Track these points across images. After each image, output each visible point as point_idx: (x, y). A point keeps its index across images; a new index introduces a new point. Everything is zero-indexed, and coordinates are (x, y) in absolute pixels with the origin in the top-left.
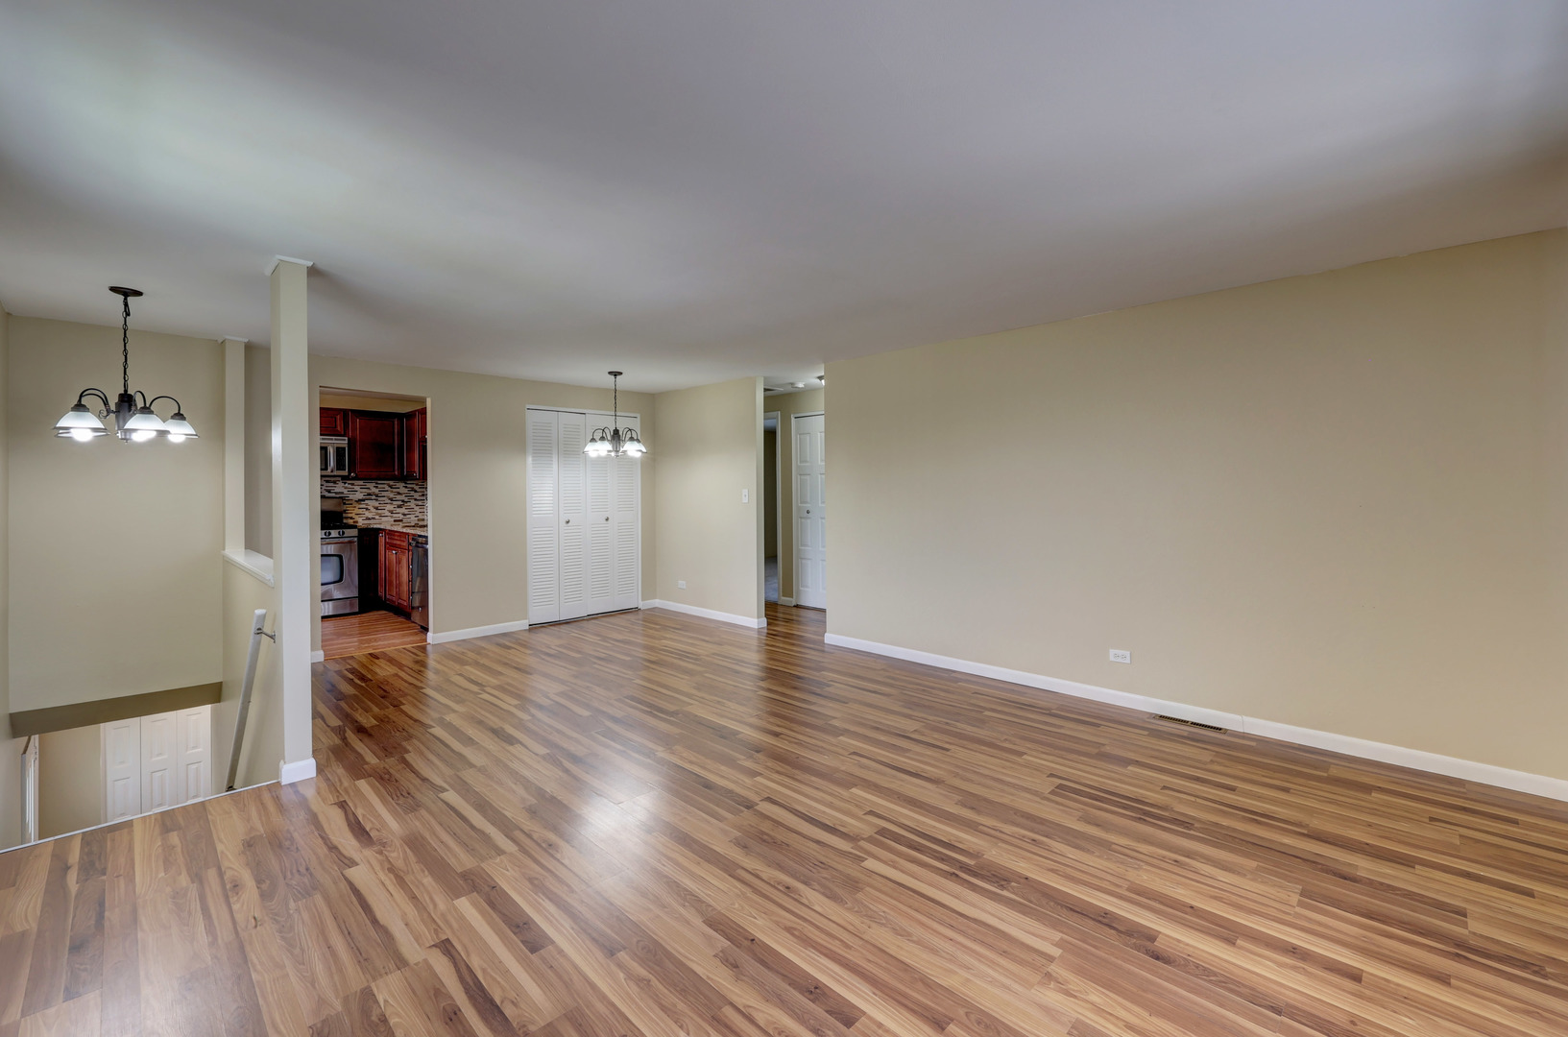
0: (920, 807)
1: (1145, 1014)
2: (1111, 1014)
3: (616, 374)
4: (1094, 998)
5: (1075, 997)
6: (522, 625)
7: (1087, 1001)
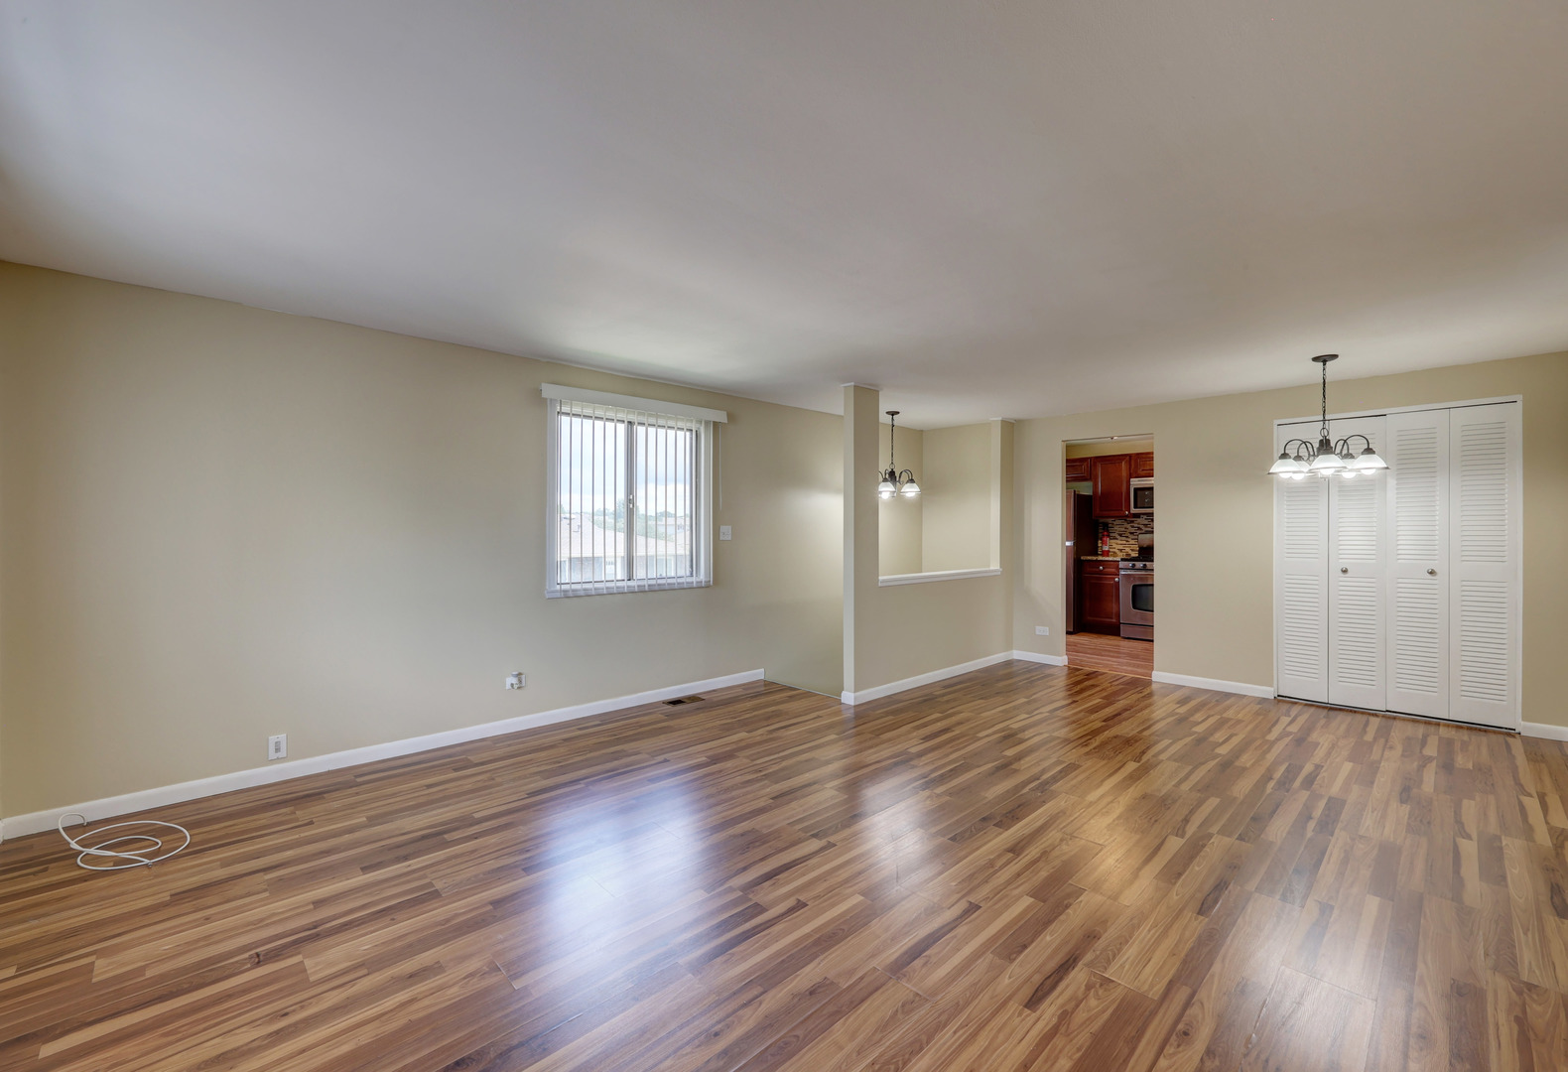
0: (817, 943)
1: (414, 1017)
2: (432, 994)
3: (1323, 359)
4: (454, 990)
5: (465, 978)
6: (1268, 692)
7: (454, 984)
